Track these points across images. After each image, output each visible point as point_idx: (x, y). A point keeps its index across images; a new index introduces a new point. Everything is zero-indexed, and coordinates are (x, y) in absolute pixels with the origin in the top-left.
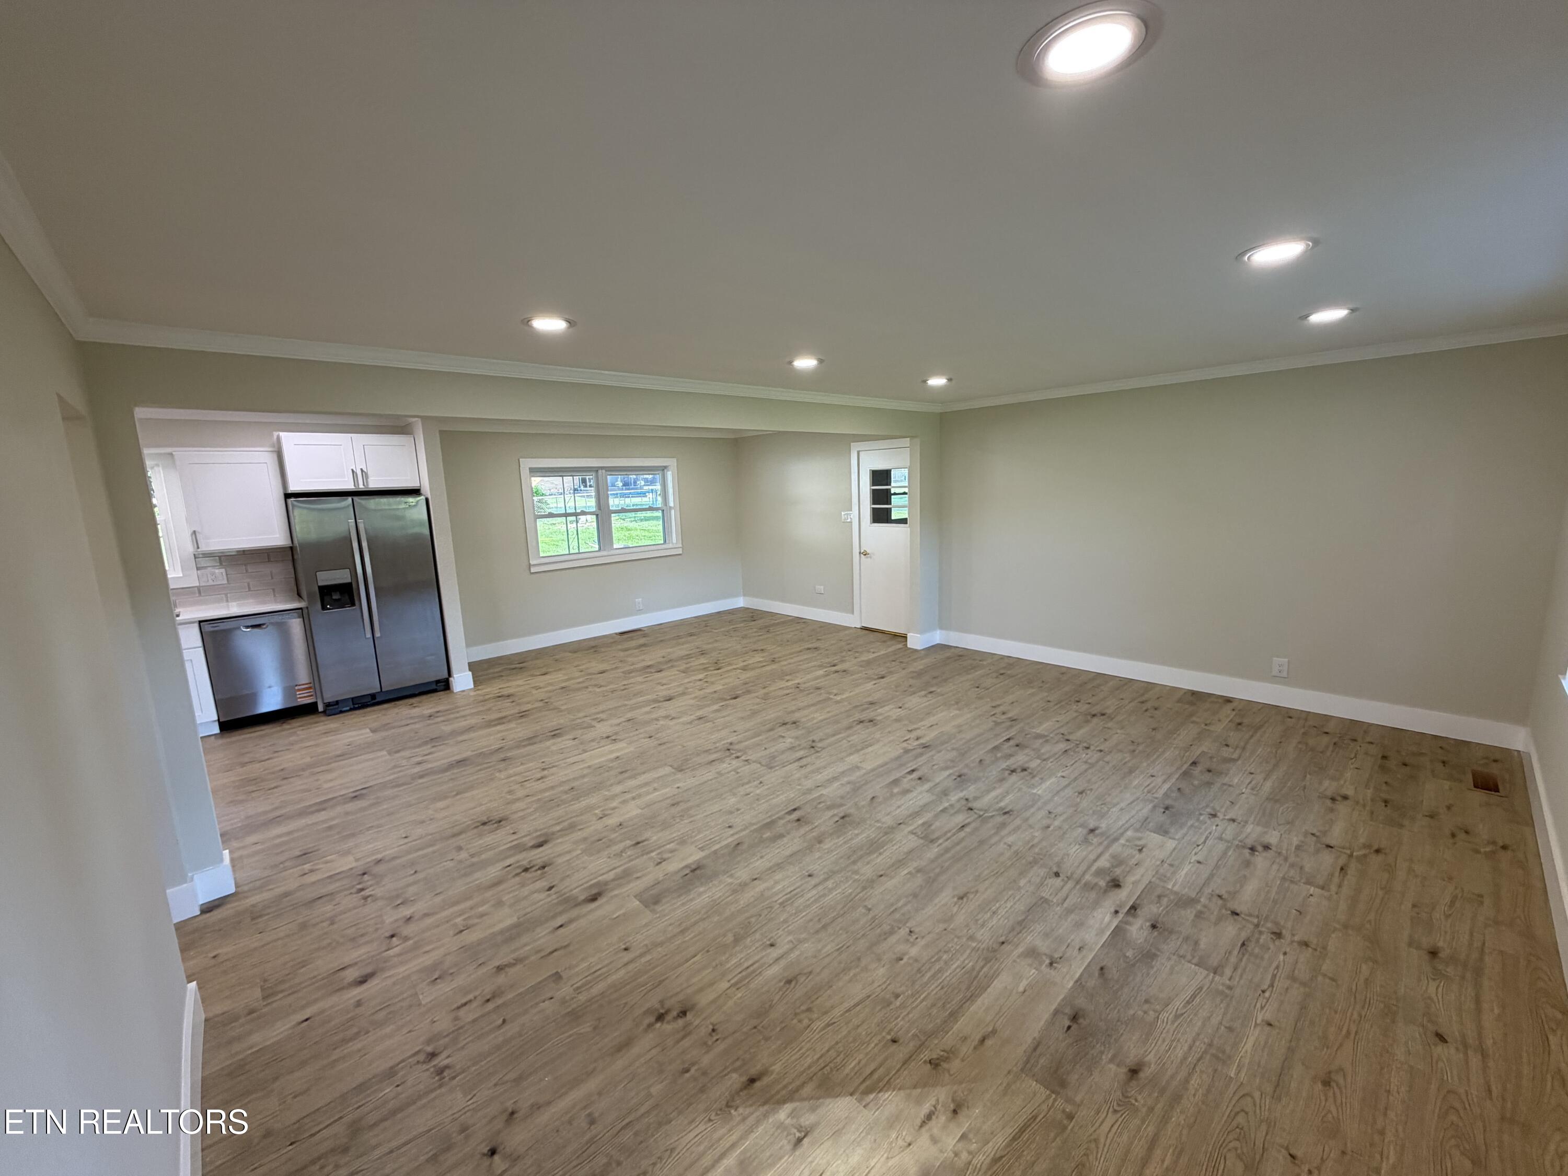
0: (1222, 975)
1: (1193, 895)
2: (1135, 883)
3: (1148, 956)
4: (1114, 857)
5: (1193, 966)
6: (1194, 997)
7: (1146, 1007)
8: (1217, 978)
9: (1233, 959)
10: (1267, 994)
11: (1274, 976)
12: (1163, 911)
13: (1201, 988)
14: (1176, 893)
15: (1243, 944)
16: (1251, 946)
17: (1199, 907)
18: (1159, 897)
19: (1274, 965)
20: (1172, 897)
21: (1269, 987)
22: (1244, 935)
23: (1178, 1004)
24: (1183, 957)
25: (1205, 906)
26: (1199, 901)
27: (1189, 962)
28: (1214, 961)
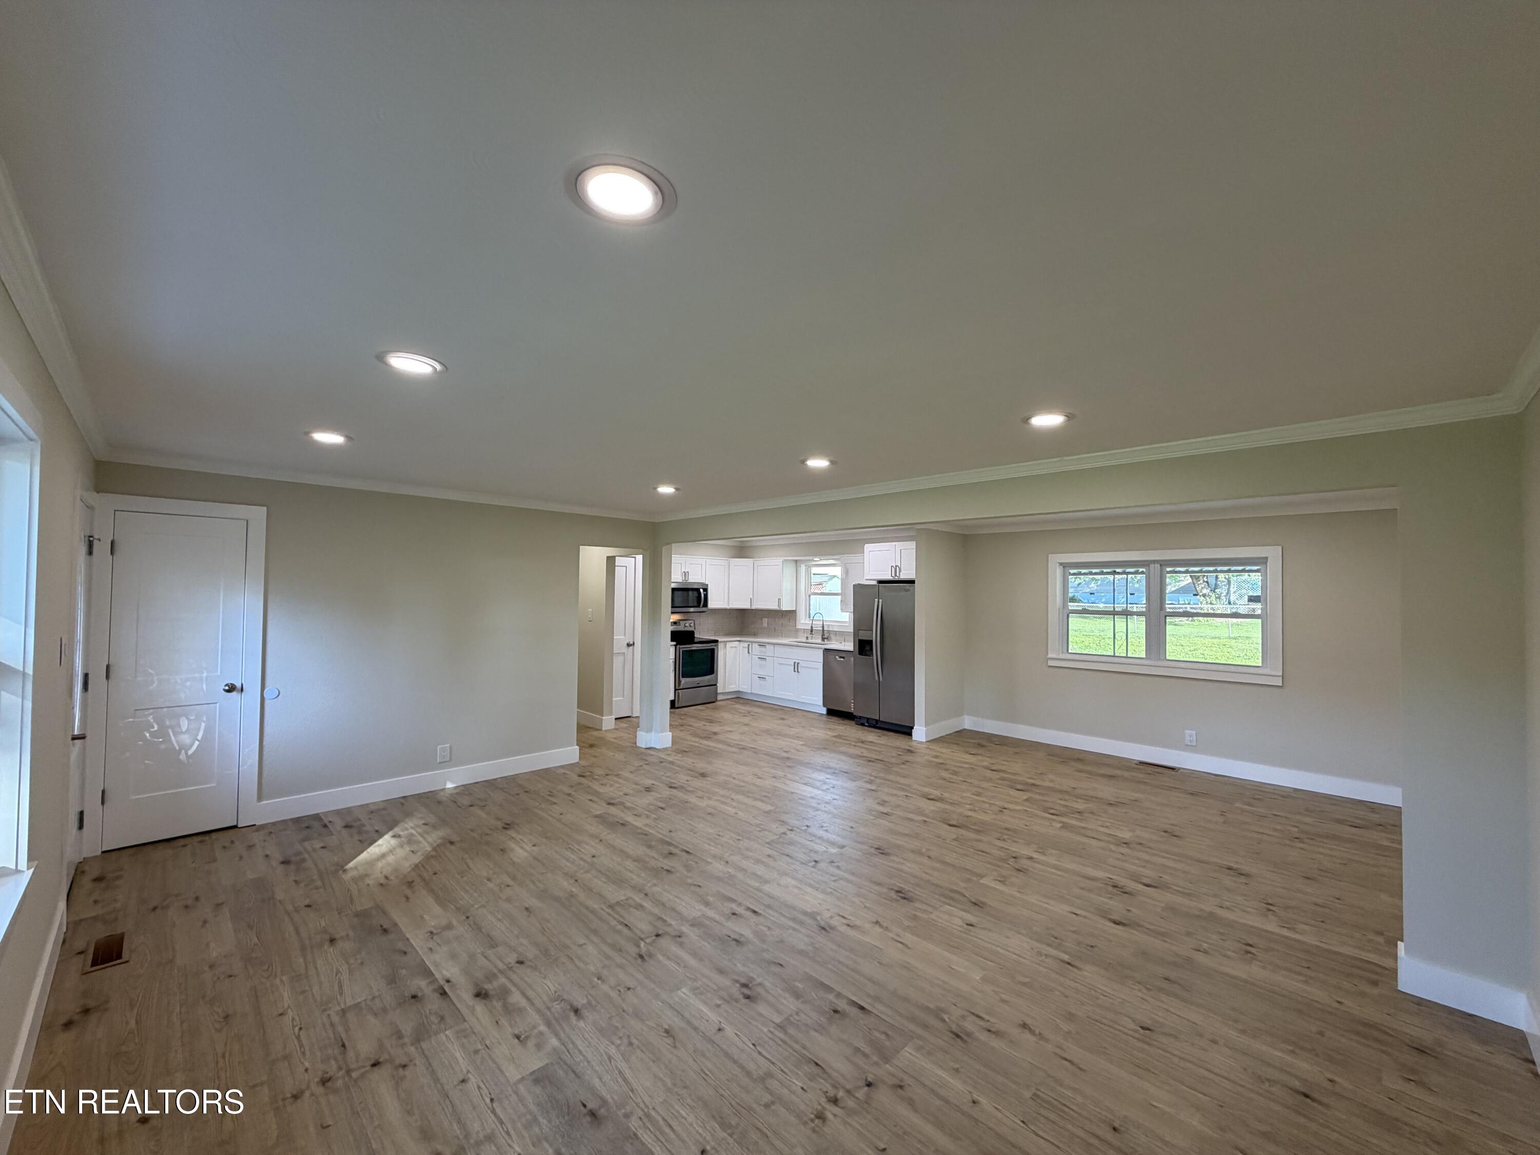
0: (337, 1013)
1: (424, 1045)
2: (473, 1010)
3: (392, 980)
4: (521, 1010)
5: (359, 1000)
6: (341, 987)
7: (359, 961)
8: (338, 1008)
9: (340, 1029)
10: (297, 1029)
11: (301, 1046)
12: (425, 1012)
13: (341, 994)
14: (436, 1033)
15: (344, 1046)
16: (337, 1051)
17: (406, 1040)
18: (442, 1018)
19: (308, 1053)
20: (433, 1026)
21: (299, 1036)
22: (351, 1054)
23: (345, 977)
24: (373, 998)
25: (403, 1045)
26: (412, 1044)
27: (365, 1000)
28: (351, 1016)
